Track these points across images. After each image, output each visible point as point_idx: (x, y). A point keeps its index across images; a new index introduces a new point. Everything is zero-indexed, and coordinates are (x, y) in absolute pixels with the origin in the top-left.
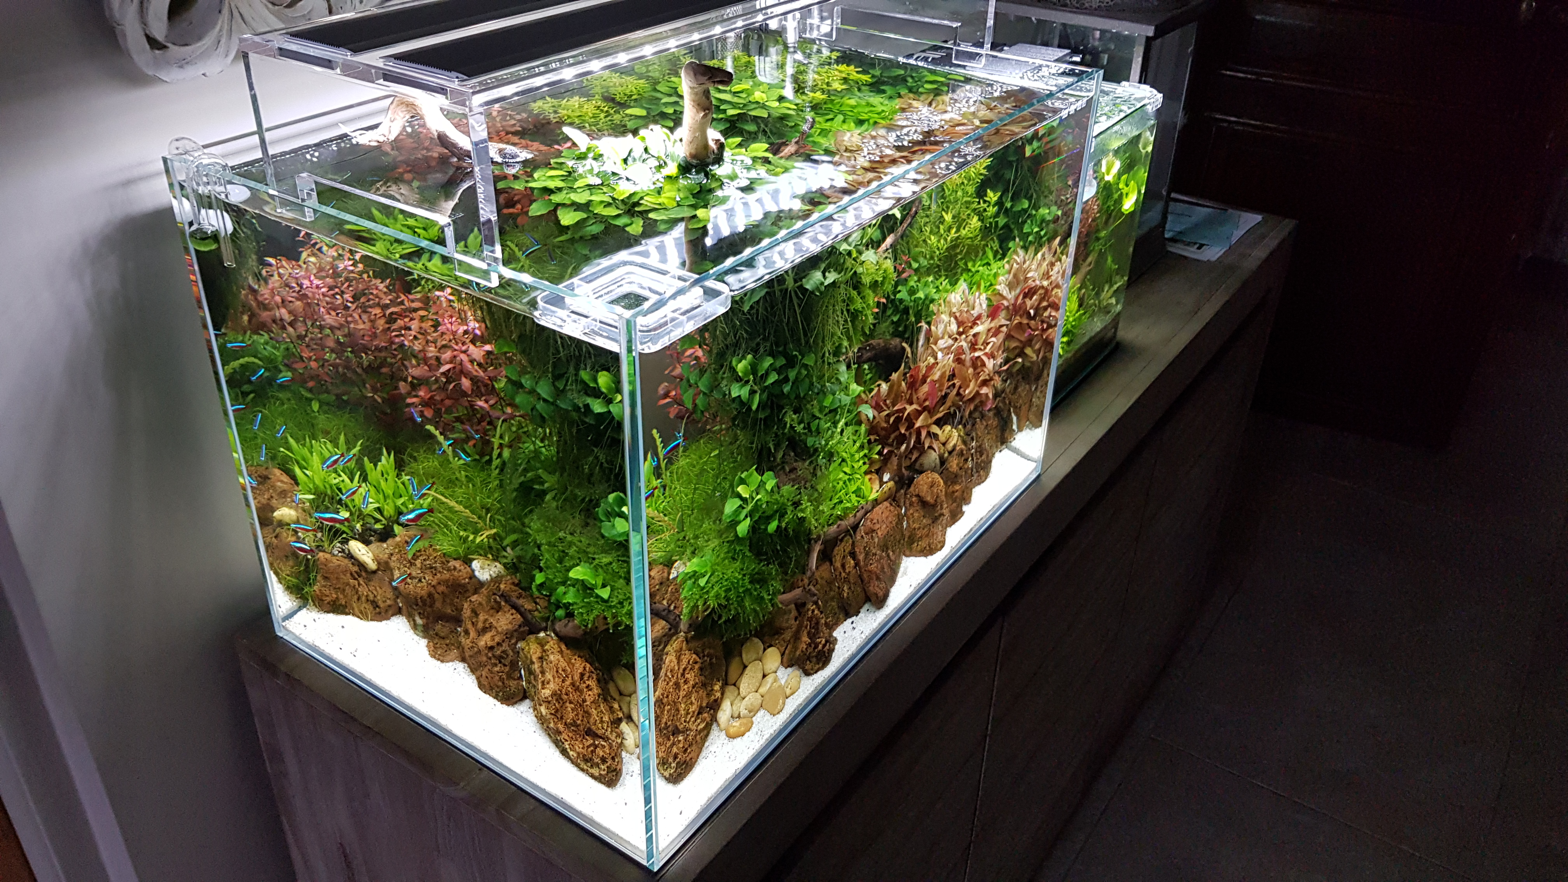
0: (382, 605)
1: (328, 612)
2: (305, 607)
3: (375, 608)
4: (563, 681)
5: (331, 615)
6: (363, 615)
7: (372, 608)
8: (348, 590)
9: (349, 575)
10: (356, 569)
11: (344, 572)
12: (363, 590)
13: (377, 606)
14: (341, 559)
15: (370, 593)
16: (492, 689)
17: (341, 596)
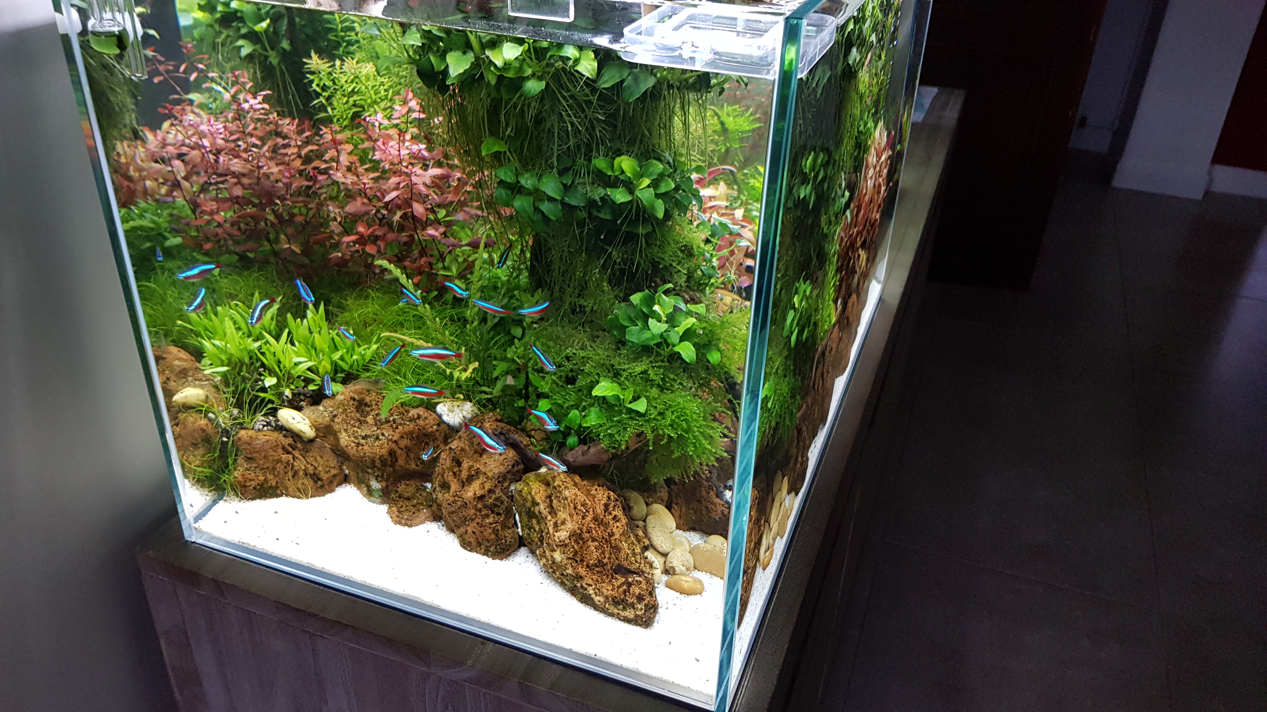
0: (325, 476)
1: (253, 499)
2: (221, 499)
3: (315, 482)
4: (583, 518)
5: (258, 502)
6: (301, 493)
7: (312, 483)
8: (280, 467)
9: (280, 450)
10: (290, 440)
11: (274, 448)
12: (300, 464)
13: (319, 479)
14: (269, 433)
15: (309, 466)
16: (479, 544)
17: (270, 477)
